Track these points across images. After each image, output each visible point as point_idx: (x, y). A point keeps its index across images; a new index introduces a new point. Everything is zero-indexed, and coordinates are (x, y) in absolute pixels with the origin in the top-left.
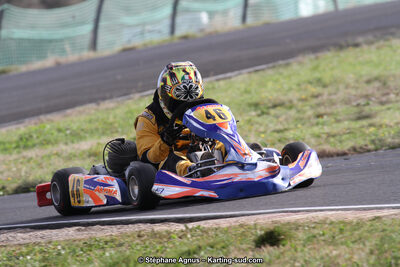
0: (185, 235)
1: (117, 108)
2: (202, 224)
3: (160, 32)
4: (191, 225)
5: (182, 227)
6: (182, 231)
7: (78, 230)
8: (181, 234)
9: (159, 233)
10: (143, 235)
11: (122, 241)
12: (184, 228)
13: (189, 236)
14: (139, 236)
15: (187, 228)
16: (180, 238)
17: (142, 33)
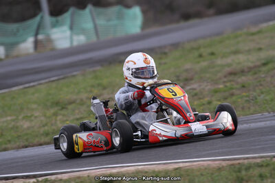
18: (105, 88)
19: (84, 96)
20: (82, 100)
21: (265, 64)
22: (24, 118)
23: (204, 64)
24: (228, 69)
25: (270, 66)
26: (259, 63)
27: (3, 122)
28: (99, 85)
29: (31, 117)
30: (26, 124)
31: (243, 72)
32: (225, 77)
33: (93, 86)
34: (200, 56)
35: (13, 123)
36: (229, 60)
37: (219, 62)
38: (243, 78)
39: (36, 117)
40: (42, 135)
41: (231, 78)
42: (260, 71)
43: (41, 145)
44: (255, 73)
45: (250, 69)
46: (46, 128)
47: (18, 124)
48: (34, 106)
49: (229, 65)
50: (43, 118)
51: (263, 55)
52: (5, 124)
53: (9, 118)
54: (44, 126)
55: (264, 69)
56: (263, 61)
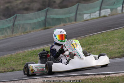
0: (105, 79)
1: (83, 39)
2: (111, 75)
3: (96, 15)
4: (107, 76)
5: (104, 76)
6: (104, 78)
7: (72, 78)
8: (104, 79)
9: (97, 78)
10: (92, 79)
11: (86, 81)
12: (105, 77)
13: (107, 79)
14: (91, 79)
15: (106, 77)
16: (104, 80)
17: (90, 16)
22: (110, 45)
27: (102, 46)
29: (114, 44)
30: (111, 48)
35: (106, 47)
39: (116, 44)
40: (117, 53)
43: (116, 58)
46: (119, 50)
47: (108, 48)
48: (116, 39)
50: (119, 45)
52: (102, 47)
53: (104, 45)
54: (118, 49)
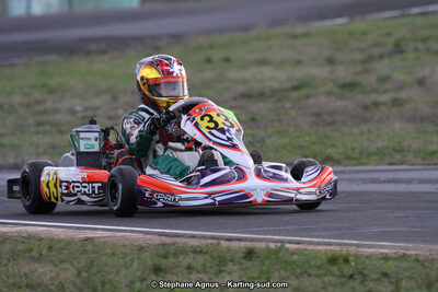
18: (51, 92)
19: (17, 99)
20: (12, 106)
21: (296, 88)
23: (209, 74)
24: (241, 88)
25: (304, 92)
26: (288, 85)
28: (44, 86)
31: (261, 95)
32: (235, 99)
33: (33, 87)
34: (209, 61)
36: (247, 74)
37: (233, 74)
38: (261, 105)
41: (242, 103)
42: (286, 98)
44: (279, 100)
45: (274, 92)
49: (245, 81)
51: (299, 73)
55: (294, 95)
56: (295, 83)
